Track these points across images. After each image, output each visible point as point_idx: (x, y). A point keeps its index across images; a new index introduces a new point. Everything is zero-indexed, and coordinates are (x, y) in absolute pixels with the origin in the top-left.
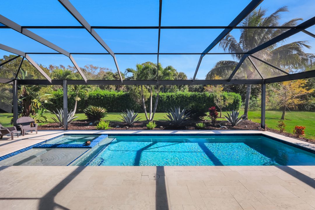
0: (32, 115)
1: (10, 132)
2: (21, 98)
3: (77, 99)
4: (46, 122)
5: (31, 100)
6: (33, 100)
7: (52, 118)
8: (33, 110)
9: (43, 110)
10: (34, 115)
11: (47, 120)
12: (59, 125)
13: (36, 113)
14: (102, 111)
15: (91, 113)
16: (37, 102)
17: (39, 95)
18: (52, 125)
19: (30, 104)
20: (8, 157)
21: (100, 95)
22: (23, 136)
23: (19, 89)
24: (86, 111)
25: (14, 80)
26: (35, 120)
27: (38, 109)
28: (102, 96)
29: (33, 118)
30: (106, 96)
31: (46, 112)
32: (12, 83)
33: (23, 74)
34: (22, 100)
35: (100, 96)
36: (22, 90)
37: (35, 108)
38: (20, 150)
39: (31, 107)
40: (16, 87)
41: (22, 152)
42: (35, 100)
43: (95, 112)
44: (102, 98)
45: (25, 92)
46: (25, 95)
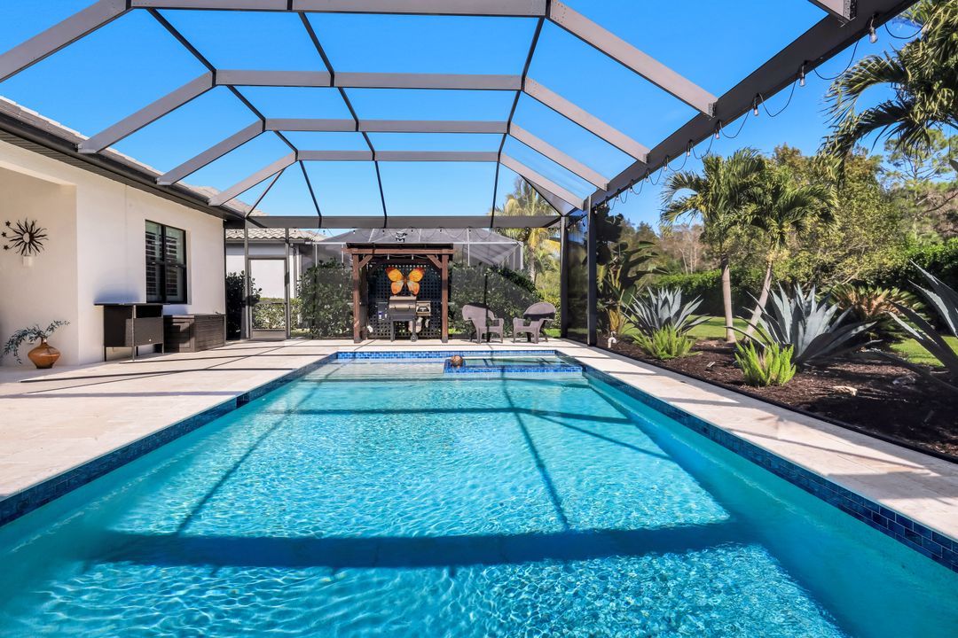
25: (560, 218)
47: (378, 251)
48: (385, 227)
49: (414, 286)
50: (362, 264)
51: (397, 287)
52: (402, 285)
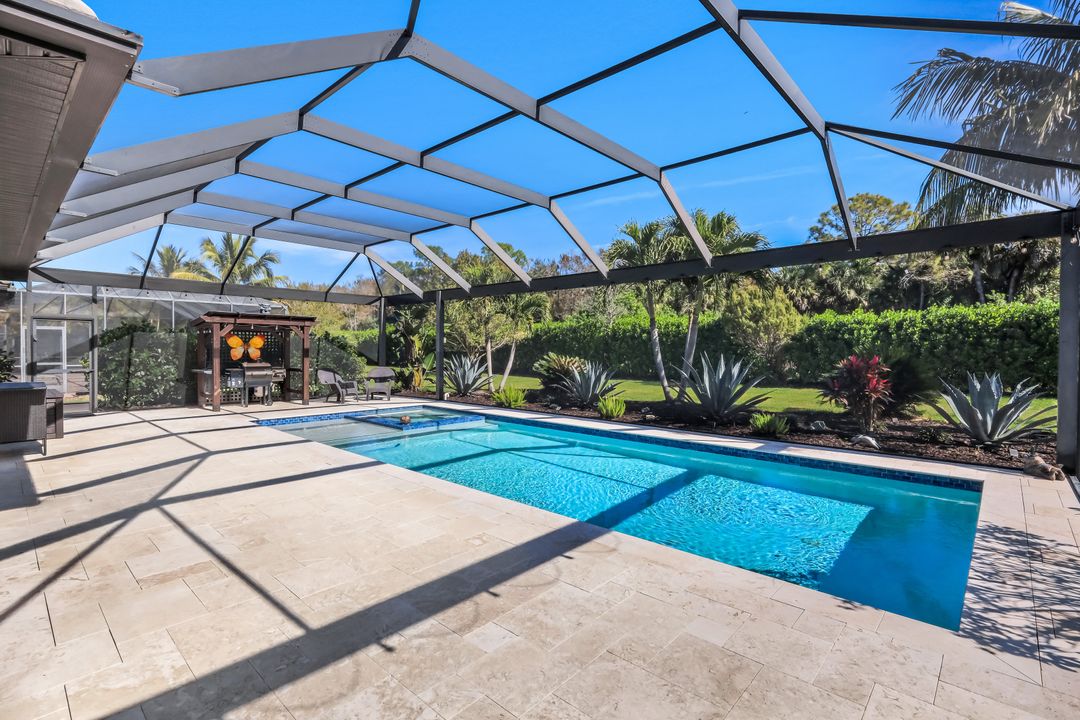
3: (515, 336)
40: (383, 311)
47: (239, 321)
48: (221, 294)
49: (254, 353)
50: (224, 333)
51: (237, 353)
52: (242, 351)
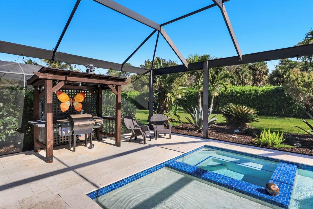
0: (166, 112)
1: (143, 133)
2: (156, 92)
3: (213, 94)
4: (179, 122)
5: (165, 94)
6: (167, 94)
7: (186, 118)
8: (167, 107)
9: (177, 107)
10: (167, 113)
11: (180, 119)
12: (193, 127)
13: (169, 110)
14: (249, 112)
15: (233, 115)
16: (171, 96)
17: (173, 87)
18: (186, 126)
19: (164, 100)
20: (133, 180)
21: (236, 91)
22: (156, 139)
23: (154, 82)
24: (225, 111)
25: (150, 71)
26: (168, 119)
27: (172, 105)
28: (238, 93)
29: (167, 117)
30: (244, 92)
31: (179, 109)
32: (148, 74)
33: (158, 64)
34: (157, 95)
35: (235, 93)
36: (157, 83)
37: (169, 104)
38: (149, 169)
39: (165, 103)
40: (151, 78)
41: (152, 172)
42: (169, 95)
43: (239, 113)
44: (238, 95)
45: (160, 85)
46: (160, 88)
47: (70, 79)
48: (53, 59)
49: (78, 106)
50: (55, 90)
51: (65, 106)
52: (69, 104)
